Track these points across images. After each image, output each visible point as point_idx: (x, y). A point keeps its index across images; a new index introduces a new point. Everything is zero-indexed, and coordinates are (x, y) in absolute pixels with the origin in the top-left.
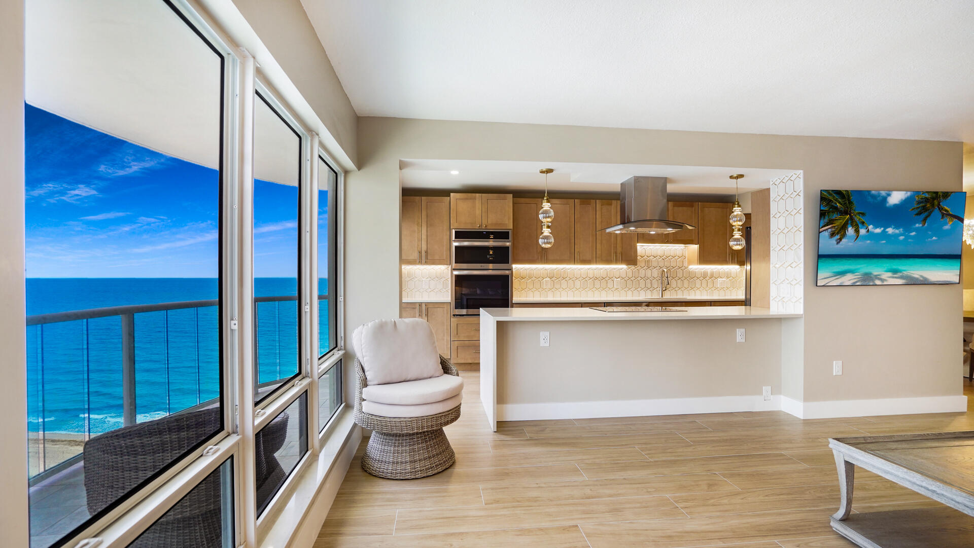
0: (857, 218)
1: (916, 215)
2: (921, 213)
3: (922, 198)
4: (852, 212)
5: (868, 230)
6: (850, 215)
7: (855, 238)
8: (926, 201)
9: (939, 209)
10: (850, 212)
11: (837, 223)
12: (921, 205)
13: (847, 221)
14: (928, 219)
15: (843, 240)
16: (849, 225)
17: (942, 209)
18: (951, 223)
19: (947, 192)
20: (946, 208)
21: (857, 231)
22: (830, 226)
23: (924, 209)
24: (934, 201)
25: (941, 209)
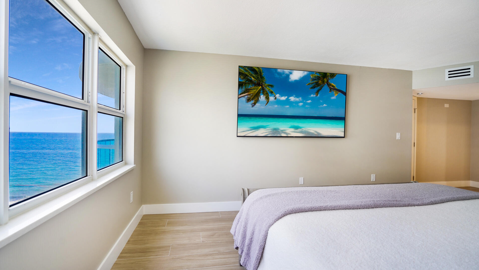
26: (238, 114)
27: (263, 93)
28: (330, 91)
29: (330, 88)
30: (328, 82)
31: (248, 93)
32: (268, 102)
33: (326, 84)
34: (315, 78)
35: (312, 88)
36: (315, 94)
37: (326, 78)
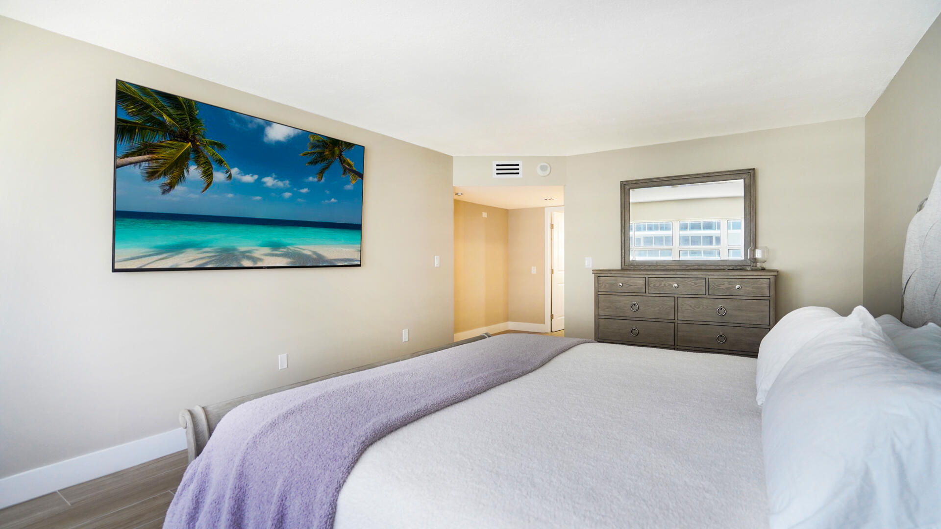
26: (116, 210)
27: (197, 162)
28: (344, 174)
29: (344, 167)
30: (341, 155)
31: (151, 156)
32: (209, 185)
33: (337, 158)
34: (318, 144)
35: (311, 163)
36: (316, 177)
37: (339, 147)
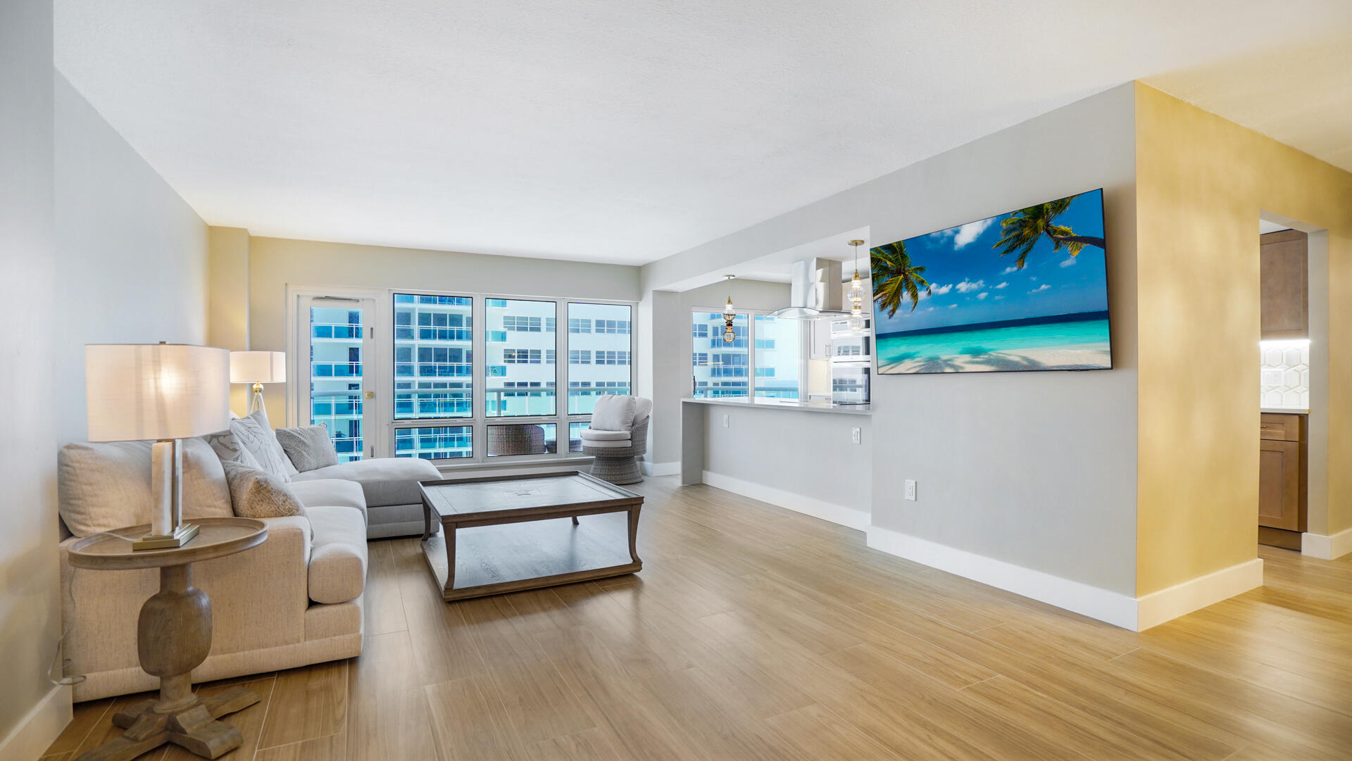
0: (914, 277)
1: (1005, 253)
2: (1014, 248)
3: (1013, 223)
4: (906, 269)
5: (930, 291)
6: (903, 273)
7: (913, 306)
8: (1021, 225)
9: (1049, 233)
10: (904, 269)
11: (889, 289)
12: (1014, 234)
13: (901, 283)
14: (1029, 254)
15: (897, 312)
16: (903, 290)
17: (1055, 231)
18: (1076, 253)
19: (1063, 200)
20: (1063, 228)
21: (915, 296)
22: (880, 295)
23: (1020, 239)
24: (1035, 222)
25: (1050, 232)
